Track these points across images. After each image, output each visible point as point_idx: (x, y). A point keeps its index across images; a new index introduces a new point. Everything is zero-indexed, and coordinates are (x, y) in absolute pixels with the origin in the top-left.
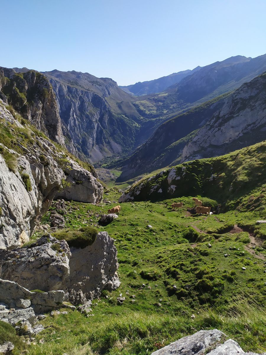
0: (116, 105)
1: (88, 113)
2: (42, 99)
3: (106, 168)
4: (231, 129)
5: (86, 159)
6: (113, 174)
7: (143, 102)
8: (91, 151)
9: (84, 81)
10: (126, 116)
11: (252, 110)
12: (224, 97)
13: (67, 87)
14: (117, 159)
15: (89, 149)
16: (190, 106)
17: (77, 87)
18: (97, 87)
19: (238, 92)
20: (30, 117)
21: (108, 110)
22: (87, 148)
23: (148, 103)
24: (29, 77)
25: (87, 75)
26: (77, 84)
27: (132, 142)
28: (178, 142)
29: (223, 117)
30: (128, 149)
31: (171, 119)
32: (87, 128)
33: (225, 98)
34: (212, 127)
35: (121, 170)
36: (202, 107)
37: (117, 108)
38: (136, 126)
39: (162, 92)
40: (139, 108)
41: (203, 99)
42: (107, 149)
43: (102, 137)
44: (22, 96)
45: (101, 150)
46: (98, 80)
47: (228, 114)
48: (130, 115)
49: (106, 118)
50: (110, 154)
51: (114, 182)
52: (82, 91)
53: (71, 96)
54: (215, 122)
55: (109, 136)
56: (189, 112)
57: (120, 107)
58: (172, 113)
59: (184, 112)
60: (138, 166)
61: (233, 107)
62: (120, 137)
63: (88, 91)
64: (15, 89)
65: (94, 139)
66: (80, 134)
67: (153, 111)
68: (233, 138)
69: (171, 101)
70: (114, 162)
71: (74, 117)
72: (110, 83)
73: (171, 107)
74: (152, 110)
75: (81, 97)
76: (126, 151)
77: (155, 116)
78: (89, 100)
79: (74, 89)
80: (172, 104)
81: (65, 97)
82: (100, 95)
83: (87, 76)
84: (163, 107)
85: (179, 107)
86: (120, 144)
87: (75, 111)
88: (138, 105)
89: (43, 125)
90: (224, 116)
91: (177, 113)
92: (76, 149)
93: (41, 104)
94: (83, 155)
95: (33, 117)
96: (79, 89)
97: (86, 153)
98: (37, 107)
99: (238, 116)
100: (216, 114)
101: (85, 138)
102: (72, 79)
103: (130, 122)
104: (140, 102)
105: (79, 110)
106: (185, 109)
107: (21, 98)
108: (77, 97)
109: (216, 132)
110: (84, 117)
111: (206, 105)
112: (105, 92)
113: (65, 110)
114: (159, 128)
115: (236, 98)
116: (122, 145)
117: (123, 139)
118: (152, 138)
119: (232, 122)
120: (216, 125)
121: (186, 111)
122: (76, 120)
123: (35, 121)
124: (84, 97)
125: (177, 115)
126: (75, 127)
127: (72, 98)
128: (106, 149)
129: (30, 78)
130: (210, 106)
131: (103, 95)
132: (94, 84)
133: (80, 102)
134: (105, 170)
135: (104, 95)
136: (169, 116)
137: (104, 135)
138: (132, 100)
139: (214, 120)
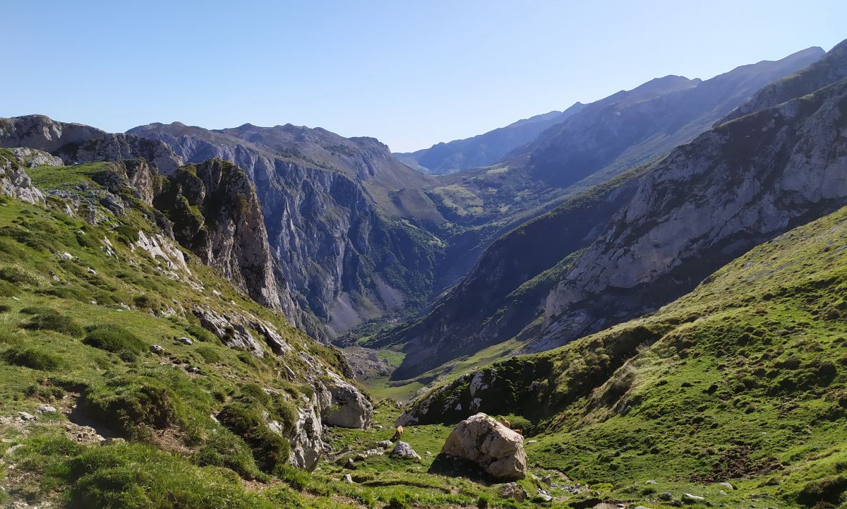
0: (388, 199)
1: (323, 220)
2: (235, 216)
3: (367, 347)
4: (654, 250)
5: (320, 325)
6: (386, 361)
7: (451, 188)
8: (332, 306)
9: (312, 146)
10: (412, 222)
11: (698, 206)
12: (637, 175)
13: (275, 164)
14: (393, 323)
15: (326, 302)
16: (563, 194)
17: (297, 162)
18: (343, 160)
19: (665, 165)
20: (210, 255)
21: (370, 210)
22: (323, 299)
23: (463, 191)
24: (208, 171)
25: (321, 133)
26: (296, 154)
27: (428, 282)
28: (535, 279)
29: (633, 223)
30: (418, 300)
31: (519, 227)
32: (321, 253)
33: (640, 177)
34: (609, 246)
35: (403, 351)
36: (588, 199)
37: (392, 205)
38: (435, 246)
39: (495, 163)
40: (443, 201)
41: (591, 178)
42: (369, 301)
43: (357, 274)
44: (195, 211)
45: (355, 303)
46: (346, 144)
47: (644, 216)
48: (422, 220)
49: (366, 230)
50: (377, 314)
51: (387, 379)
52: (309, 171)
53: (282, 181)
54: (616, 235)
55: (373, 271)
56: (558, 210)
57: (397, 202)
58: (520, 211)
59: (547, 208)
60: (442, 339)
61: (656, 201)
62: (399, 272)
63: (322, 169)
64: (181, 199)
65: (338, 277)
66: (306, 268)
67: (475, 209)
68: (660, 270)
69: (517, 184)
70: (387, 332)
71: (290, 230)
72: (373, 148)
73: (517, 199)
74: (473, 206)
75: (305, 184)
76: (415, 304)
77: (480, 221)
78: (325, 190)
79: (290, 165)
80: (519, 191)
81: (271, 186)
82: (351, 176)
83: (319, 136)
84: (498, 197)
85: (536, 198)
86: (398, 287)
87: (292, 215)
88: (439, 196)
89: (237, 268)
90: (637, 220)
91: (532, 211)
92: (296, 305)
93: (232, 225)
94: (312, 318)
95: (216, 253)
96: (303, 164)
97: (319, 312)
98: (226, 233)
99: (667, 220)
100: (617, 217)
101: (317, 277)
102: (285, 143)
103: (422, 236)
104: (443, 190)
105: (303, 213)
106: (550, 203)
107: (194, 216)
108: (295, 183)
109: (619, 258)
110: (315, 229)
111: (598, 193)
112: (363, 169)
113: (271, 213)
114: (491, 249)
115: (660, 180)
116: (403, 290)
117: (407, 277)
118: (473, 272)
119: (654, 235)
120: (619, 241)
121: (553, 205)
122: (296, 235)
123: (221, 261)
124: (313, 183)
125: (531, 217)
126: (293, 252)
127: (285, 186)
128: (367, 301)
129: (211, 174)
130: (607, 195)
131: (358, 176)
132: (337, 153)
133: (303, 196)
134: (364, 352)
135: (360, 176)
136: (513, 219)
137: (361, 267)
138: (426, 185)
139: (614, 230)
